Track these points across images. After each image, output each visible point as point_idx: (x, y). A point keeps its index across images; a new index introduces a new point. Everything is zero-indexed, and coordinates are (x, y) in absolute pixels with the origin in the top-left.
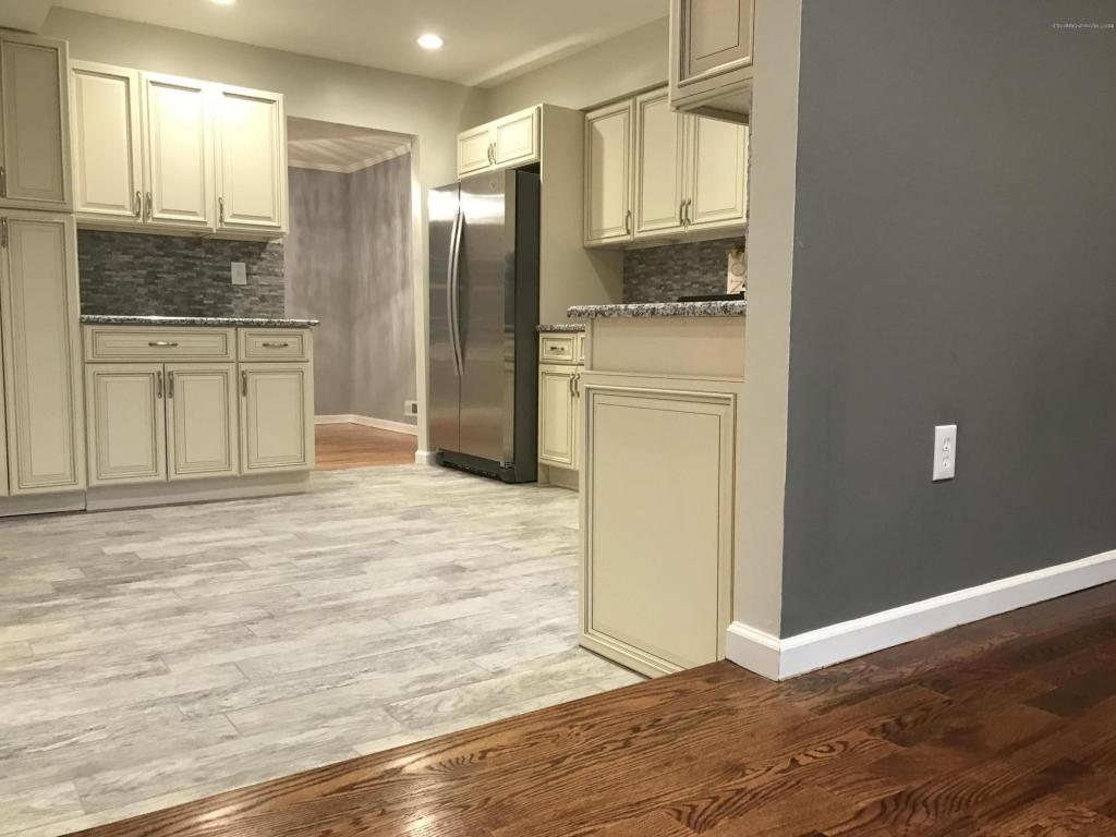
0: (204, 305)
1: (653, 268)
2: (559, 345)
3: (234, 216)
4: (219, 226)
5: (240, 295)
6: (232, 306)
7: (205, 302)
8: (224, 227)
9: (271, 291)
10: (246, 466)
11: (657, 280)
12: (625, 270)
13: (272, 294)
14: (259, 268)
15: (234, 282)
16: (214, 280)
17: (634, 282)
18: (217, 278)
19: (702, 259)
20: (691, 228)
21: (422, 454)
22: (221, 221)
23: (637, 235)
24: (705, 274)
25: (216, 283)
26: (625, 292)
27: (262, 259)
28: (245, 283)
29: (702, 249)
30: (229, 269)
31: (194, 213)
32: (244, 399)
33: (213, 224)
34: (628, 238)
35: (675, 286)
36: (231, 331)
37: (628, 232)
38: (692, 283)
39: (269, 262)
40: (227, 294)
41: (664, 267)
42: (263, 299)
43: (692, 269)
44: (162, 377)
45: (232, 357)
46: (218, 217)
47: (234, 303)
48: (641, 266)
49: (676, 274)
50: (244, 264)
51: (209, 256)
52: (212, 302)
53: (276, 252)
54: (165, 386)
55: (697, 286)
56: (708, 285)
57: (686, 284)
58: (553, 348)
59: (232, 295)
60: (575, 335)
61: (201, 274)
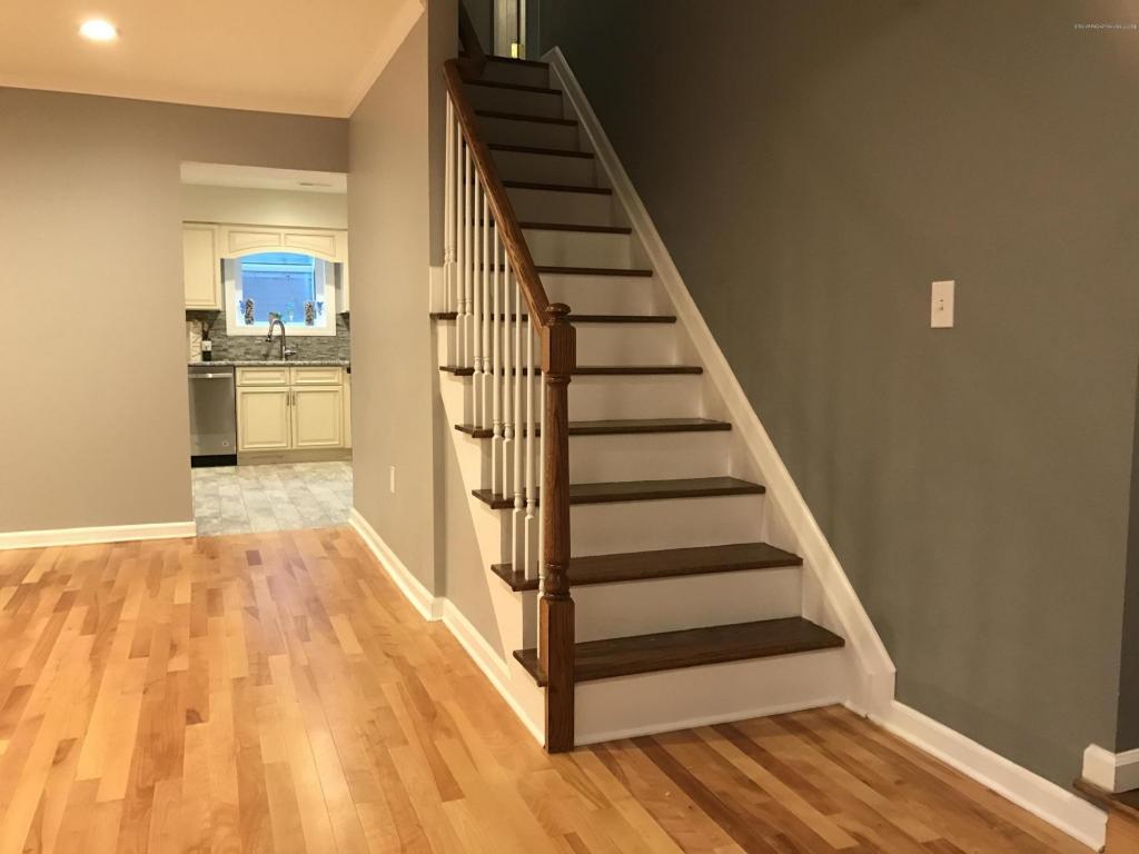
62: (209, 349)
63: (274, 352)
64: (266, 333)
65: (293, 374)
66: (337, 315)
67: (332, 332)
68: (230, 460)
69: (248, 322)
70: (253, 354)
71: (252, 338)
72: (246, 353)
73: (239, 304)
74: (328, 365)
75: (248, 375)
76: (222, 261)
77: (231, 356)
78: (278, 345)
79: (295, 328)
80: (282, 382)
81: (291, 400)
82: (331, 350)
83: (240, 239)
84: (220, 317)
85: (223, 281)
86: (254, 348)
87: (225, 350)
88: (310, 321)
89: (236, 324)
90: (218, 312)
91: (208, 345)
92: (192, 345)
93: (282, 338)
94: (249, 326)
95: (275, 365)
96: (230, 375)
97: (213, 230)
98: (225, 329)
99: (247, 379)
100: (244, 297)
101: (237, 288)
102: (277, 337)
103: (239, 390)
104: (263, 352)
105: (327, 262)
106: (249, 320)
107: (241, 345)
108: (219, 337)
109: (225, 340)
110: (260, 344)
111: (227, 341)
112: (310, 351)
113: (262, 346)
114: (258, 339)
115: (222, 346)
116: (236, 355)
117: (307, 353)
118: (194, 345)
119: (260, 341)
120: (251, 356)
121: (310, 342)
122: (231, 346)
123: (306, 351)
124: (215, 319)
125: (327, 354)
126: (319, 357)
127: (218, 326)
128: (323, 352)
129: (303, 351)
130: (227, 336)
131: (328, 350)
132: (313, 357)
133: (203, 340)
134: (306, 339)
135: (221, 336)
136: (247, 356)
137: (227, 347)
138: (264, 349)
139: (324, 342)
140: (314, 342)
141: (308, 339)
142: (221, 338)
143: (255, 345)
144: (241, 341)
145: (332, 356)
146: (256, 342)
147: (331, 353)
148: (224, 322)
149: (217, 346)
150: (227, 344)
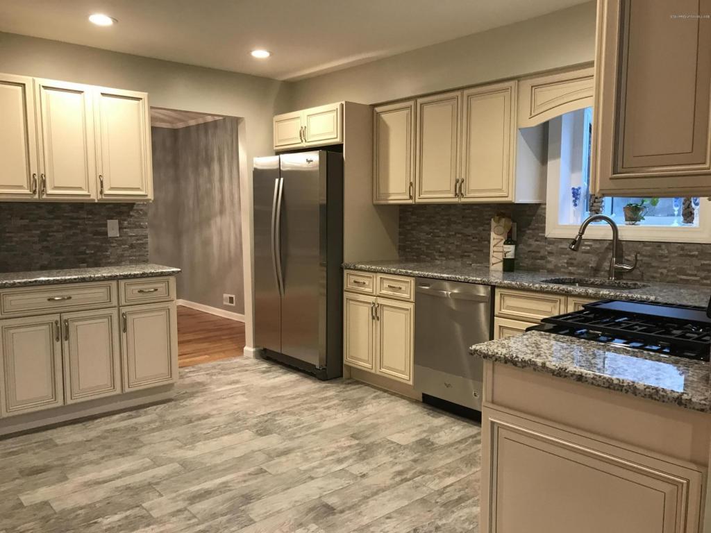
0: (87, 254)
1: (423, 219)
2: (361, 280)
3: (112, 189)
4: (100, 197)
5: (115, 245)
6: (108, 253)
7: (88, 252)
8: (104, 197)
9: (138, 240)
10: (127, 386)
11: (427, 228)
12: (400, 218)
13: (139, 242)
14: (129, 224)
15: (109, 235)
16: (94, 235)
17: (409, 228)
18: (96, 233)
19: (463, 217)
21: (249, 349)
22: (101, 192)
23: (418, 201)
24: (467, 227)
25: (95, 237)
26: (400, 234)
27: (131, 216)
28: (118, 235)
29: (464, 209)
30: (106, 225)
31: (80, 188)
32: (124, 335)
33: (95, 196)
34: (410, 202)
35: (442, 234)
36: (114, 283)
37: (411, 197)
38: (456, 234)
39: (136, 218)
40: (104, 245)
41: (432, 219)
42: (132, 246)
43: (455, 223)
44: (59, 325)
45: (115, 303)
46: (99, 190)
47: (110, 250)
48: (414, 217)
49: (442, 225)
50: (117, 221)
51: (90, 216)
52: (93, 252)
53: (141, 210)
54: (61, 332)
55: (460, 236)
56: (469, 236)
57: (451, 233)
58: (355, 282)
59: (108, 245)
60: (374, 274)
61: (84, 231)
62: (511, 256)
67: (707, 235)
70: (578, 266)
72: (570, 264)
75: (510, 302)
77: (550, 266)
82: (702, 267)
84: (539, 211)
86: (579, 257)
87: (543, 258)
88: (688, 216)
91: (511, 249)
92: (492, 249)
93: (614, 244)
97: (509, 89)
98: (543, 229)
99: (509, 308)
103: (498, 322)
104: (593, 264)
107: (562, 252)
108: (536, 241)
109: (544, 244)
110: (587, 252)
111: (546, 246)
112: (665, 268)
113: (590, 255)
114: (586, 243)
115: (539, 252)
116: (556, 266)
117: (660, 271)
118: (495, 249)
119: (588, 248)
120: (575, 268)
121: (666, 252)
122: (550, 253)
123: (658, 267)
124: (534, 215)
125: (696, 275)
126: (681, 279)
127: (536, 225)
128: (690, 272)
129: (653, 267)
130: (546, 238)
131: (698, 269)
132: (669, 279)
133: (504, 244)
134: (659, 246)
135: (539, 239)
136: (570, 268)
137: (546, 253)
138: (593, 259)
139: (693, 253)
140: (675, 252)
141: (663, 246)
142: (537, 241)
143: (583, 252)
144: (563, 246)
145: (706, 278)
146: (583, 248)
147: (703, 274)
148: (543, 220)
149: (533, 252)
150: (546, 250)
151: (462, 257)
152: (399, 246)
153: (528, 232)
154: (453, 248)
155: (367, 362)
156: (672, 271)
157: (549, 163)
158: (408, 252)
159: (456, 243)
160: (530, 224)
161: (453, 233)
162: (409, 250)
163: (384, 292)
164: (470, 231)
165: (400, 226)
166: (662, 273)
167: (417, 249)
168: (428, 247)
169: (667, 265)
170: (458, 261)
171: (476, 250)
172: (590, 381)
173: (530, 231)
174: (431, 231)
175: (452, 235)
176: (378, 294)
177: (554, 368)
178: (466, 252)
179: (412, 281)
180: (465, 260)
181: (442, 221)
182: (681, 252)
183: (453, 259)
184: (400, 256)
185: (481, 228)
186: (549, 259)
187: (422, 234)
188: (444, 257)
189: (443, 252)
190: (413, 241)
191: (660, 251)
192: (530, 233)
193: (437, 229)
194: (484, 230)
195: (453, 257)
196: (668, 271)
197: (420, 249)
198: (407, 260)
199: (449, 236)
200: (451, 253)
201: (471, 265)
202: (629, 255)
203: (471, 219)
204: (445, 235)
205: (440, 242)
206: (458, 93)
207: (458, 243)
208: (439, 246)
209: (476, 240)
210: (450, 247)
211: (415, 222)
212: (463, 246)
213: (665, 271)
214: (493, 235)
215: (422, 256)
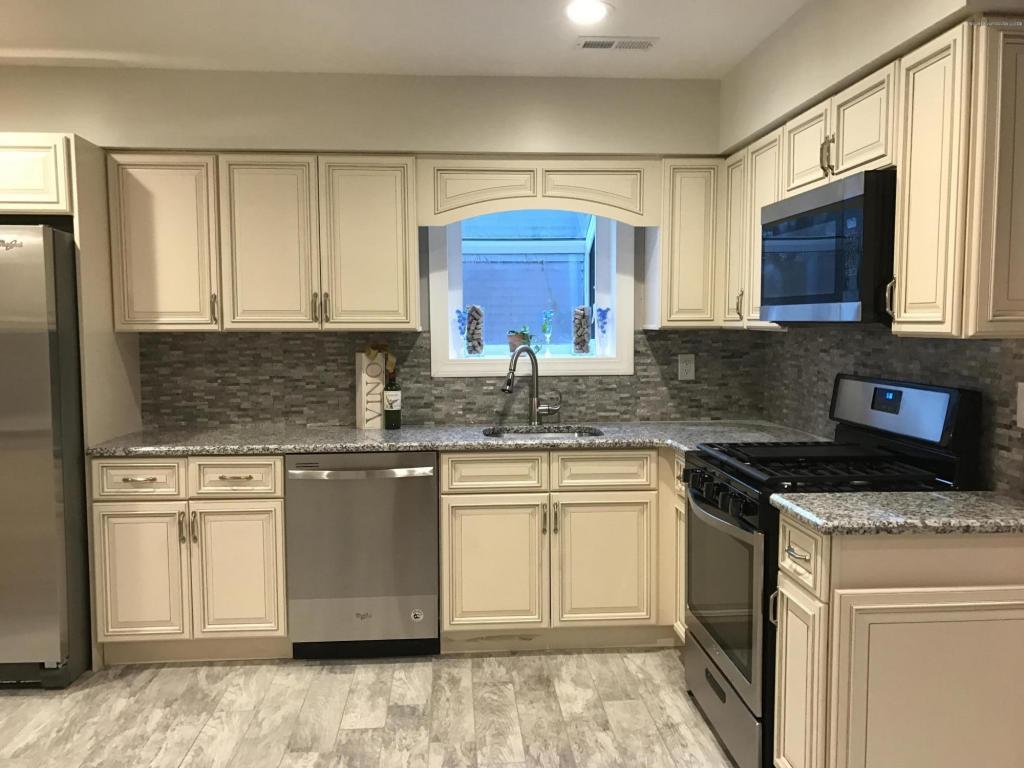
1: (198, 356)
2: (142, 475)
11: (210, 372)
12: (143, 356)
17: (164, 371)
19: (285, 352)
20: (327, 326)
23: (228, 325)
24: (293, 368)
26: (144, 383)
29: (287, 339)
34: (214, 327)
35: (242, 380)
37: (212, 320)
38: (271, 378)
41: (220, 356)
43: (270, 360)
49: (244, 365)
55: (281, 381)
56: (298, 380)
57: (260, 378)
58: (125, 480)
62: (397, 407)
63: (518, 408)
64: (504, 371)
65: (555, 466)
66: (636, 333)
67: (625, 366)
68: (424, 649)
69: (473, 350)
70: (480, 412)
71: (478, 381)
72: (467, 410)
73: (455, 316)
74: (629, 447)
76: (423, 232)
77: (439, 416)
78: (523, 394)
79: (556, 358)
80: (533, 483)
81: (551, 521)
82: (622, 402)
83: (457, 185)
84: (419, 342)
85: (424, 272)
86: (481, 401)
87: (428, 405)
88: (582, 345)
89: (450, 356)
90: (415, 334)
91: (395, 398)
92: (365, 398)
93: (533, 381)
94: (474, 357)
95: (518, 449)
96: (427, 471)
97: (403, 168)
98: (428, 366)
100: (465, 301)
101: (451, 286)
102: (524, 379)
103: (447, 501)
104: (498, 408)
105: (620, 225)
106: (474, 345)
107: (456, 395)
108: (417, 382)
109: (429, 386)
110: (491, 393)
111: (431, 388)
112: (583, 405)
113: (495, 397)
114: (488, 382)
115: (422, 398)
116: (448, 415)
117: (578, 409)
118: (370, 398)
119: (492, 388)
120: (475, 415)
121: (584, 387)
122: (439, 398)
123: (576, 405)
124: (409, 348)
125: (615, 411)
126: (601, 417)
127: (416, 360)
128: (608, 407)
129: (570, 405)
130: (432, 378)
131: (617, 403)
132: (588, 417)
133: (386, 389)
134: (576, 381)
135: (420, 379)
136: (468, 416)
137: (433, 398)
138: (499, 401)
139: (610, 387)
140: (592, 387)
141: (581, 381)
142: (419, 382)
143: (484, 394)
144: (458, 387)
145: (625, 413)
146: (485, 388)
147: (623, 408)
148: (427, 352)
149: (414, 398)
150: (432, 394)
151: (286, 414)
152: (143, 405)
153: (402, 370)
154: (265, 402)
155: (168, 623)
156: (591, 408)
157: (431, 275)
158: (165, 414)
159: (273, 393)
160: (405, 360)
161: (268, 378)
162: (168, 411)
163: (205, 489)
164: (299, 373)
165: (143, 369)
166: (580, 412)
167: (187, 407)
168: (211, 404)
169: (585, 401)
170: (280, 421)
171: (312, 402)
172: (978, 529)
173: (407, 370)
174: (218, 375)
175: (266, 381)
176: (192, 493)
177: (936, 525)
178: (292, 406)
179: (278, 462)
180: (293, 418)
181: (241, 358)
182: (599, 386)
183: (268, 419)
184: (144, 423)
185: (322, 368)
186: (438, 406)
187: (198, 381)
188: (251, 417)
189: (245, 410)
190: (178, 394)
191: (578, 387)
192: (405, 373)
193: (233, 372)
194: (326, 370)
195: (269, 416)
196: (587, 408)
197: (195, 407)
198: (163, 429)
199: (258, 383)
200: (263, 410)
201: (305, 425)
202: (543, 393)
203: (302, 355)
204: (248, 381)
205: (239, 394)
206: (311, 159)
207: (278, 394)
208: (239, 400)
209: (314, 386)
210: (260, 400)
211: (181, 362)
212: (287, 397)
213: (583, 409)
214: (365, 377)
215: (199, 420)
